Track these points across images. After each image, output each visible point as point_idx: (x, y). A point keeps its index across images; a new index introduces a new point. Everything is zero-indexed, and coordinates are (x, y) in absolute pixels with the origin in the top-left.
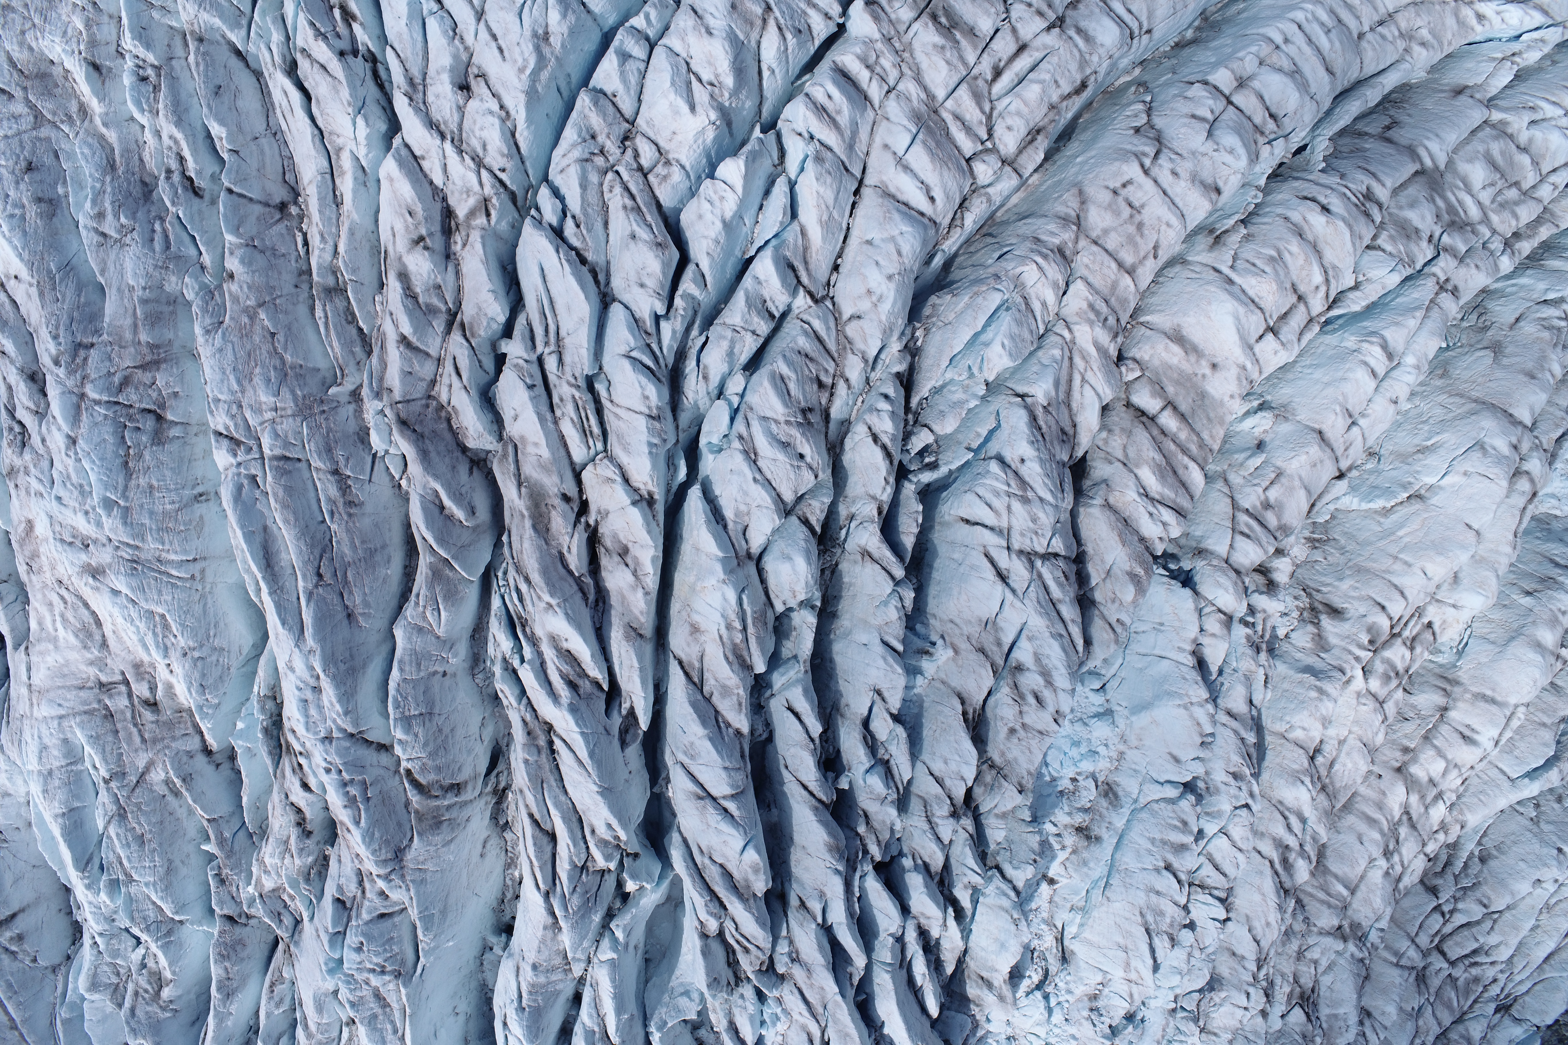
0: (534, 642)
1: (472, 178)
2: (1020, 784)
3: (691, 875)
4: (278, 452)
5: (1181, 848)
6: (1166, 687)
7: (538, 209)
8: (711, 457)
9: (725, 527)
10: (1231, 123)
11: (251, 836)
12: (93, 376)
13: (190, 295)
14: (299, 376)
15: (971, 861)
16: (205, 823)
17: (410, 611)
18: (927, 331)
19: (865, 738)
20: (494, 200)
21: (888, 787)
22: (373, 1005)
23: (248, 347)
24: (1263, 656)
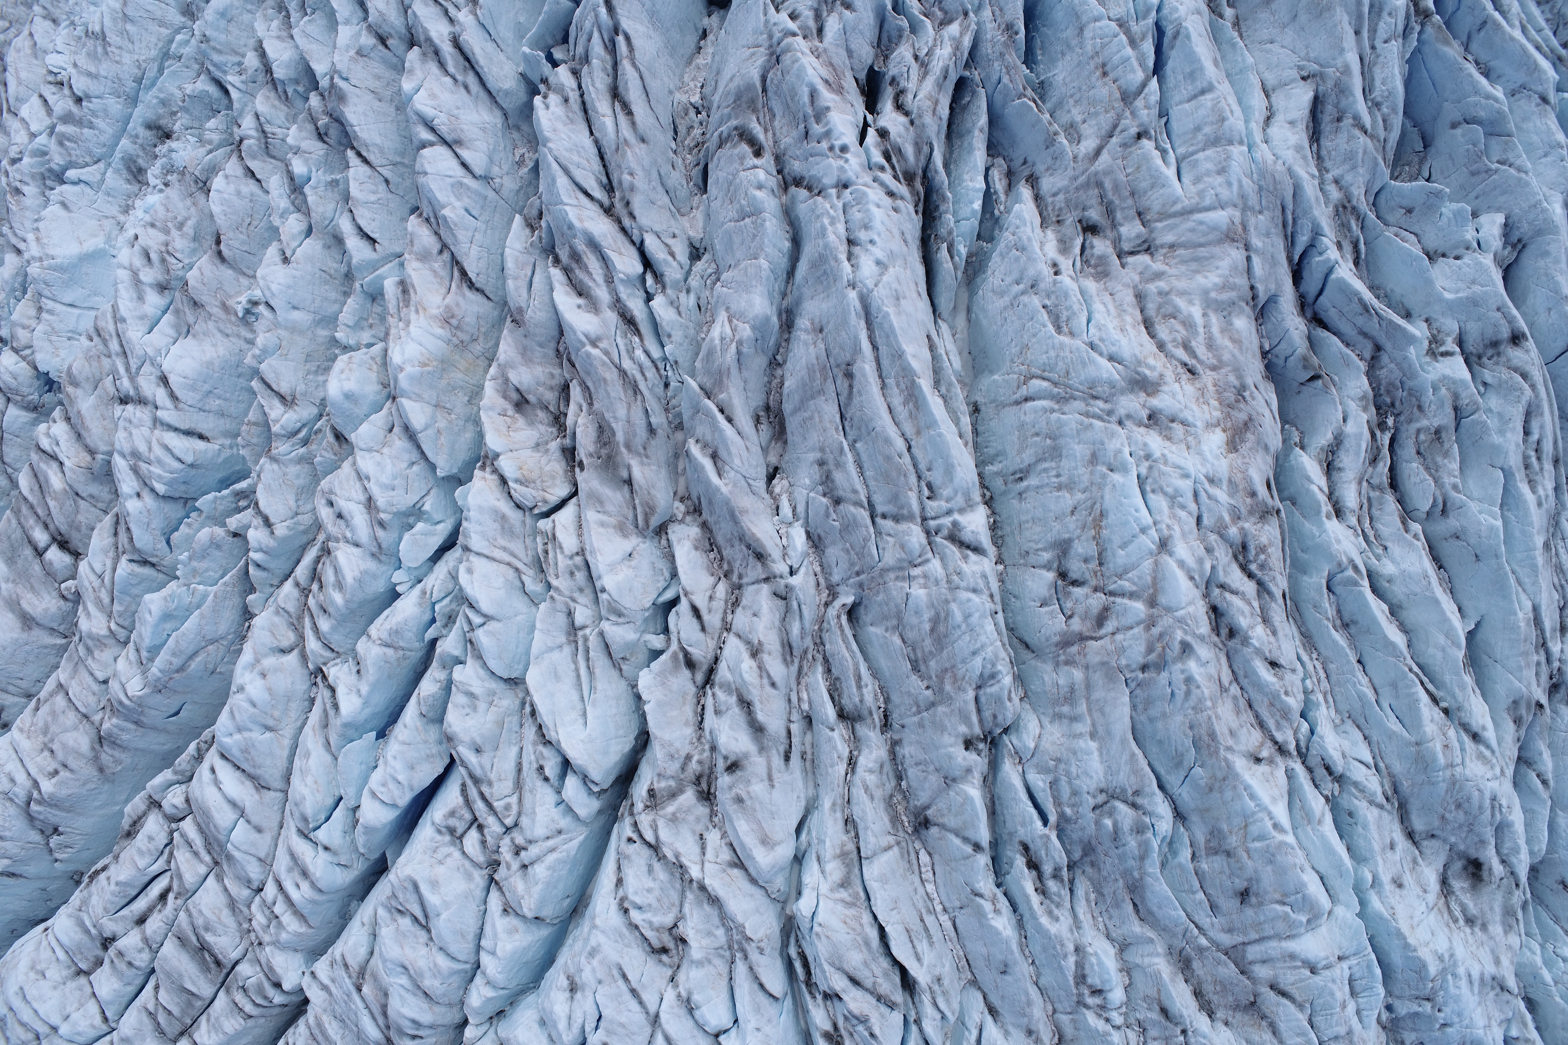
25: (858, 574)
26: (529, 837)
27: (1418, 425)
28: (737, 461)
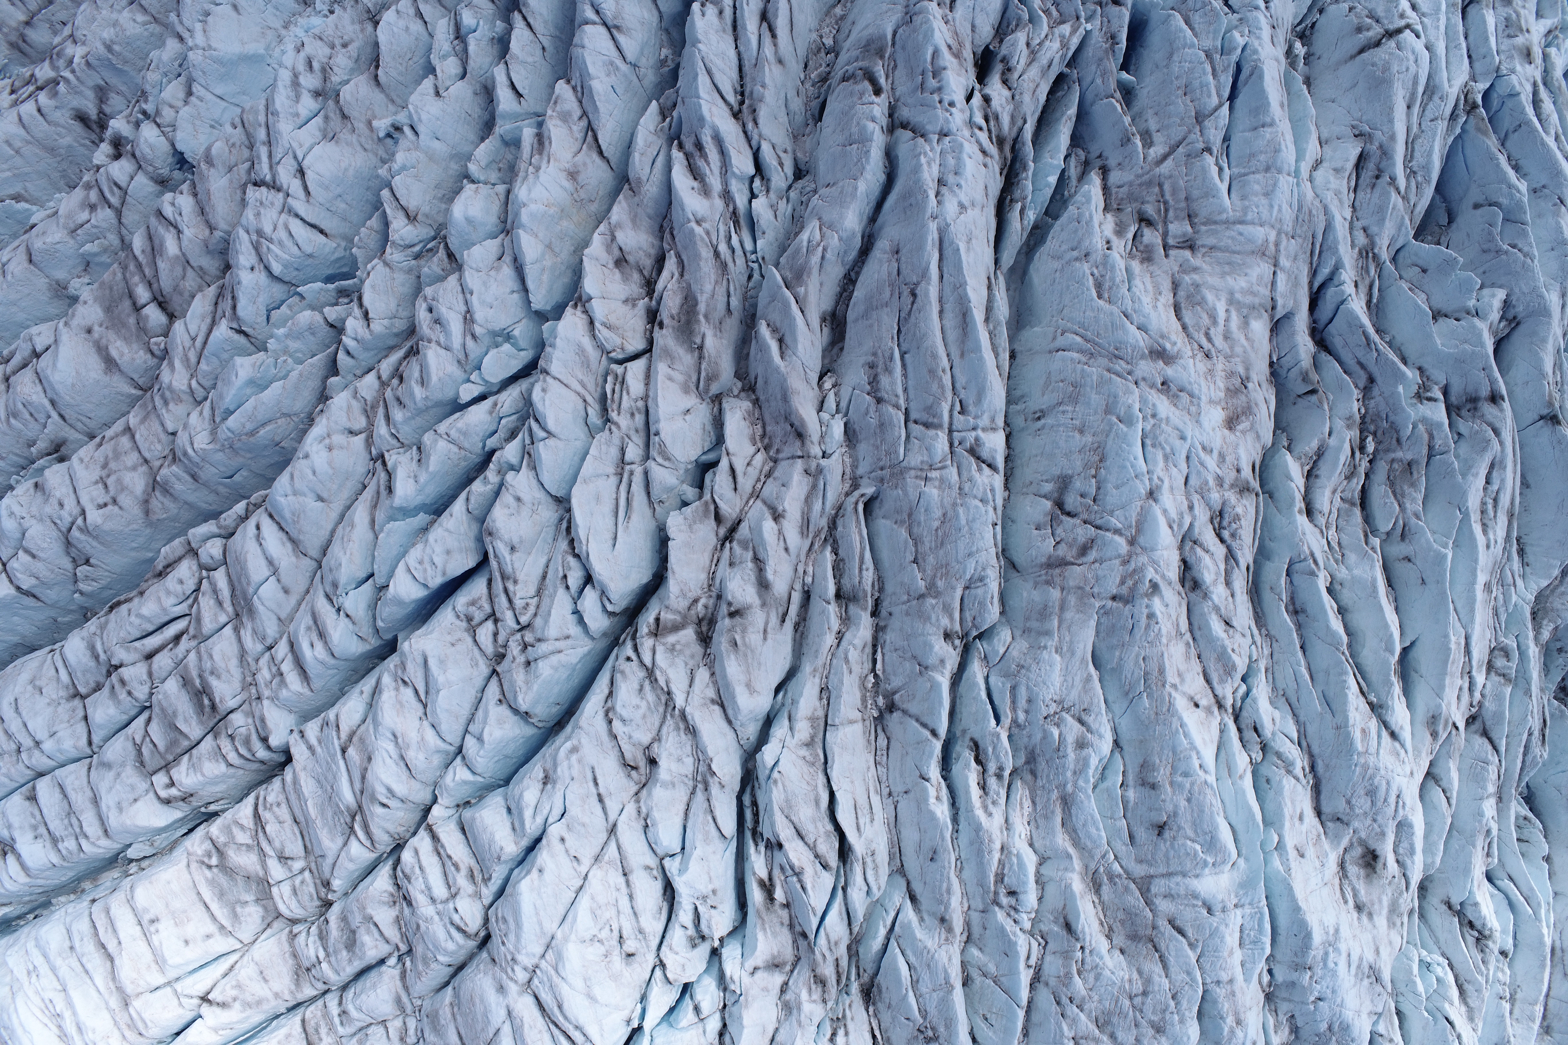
0: (727, 196)
1: (661, 659)
4: (931, 432)
6: (222, 70)
7: (604, 608)
9: (515, 260)
12: (1117, 562)
14: (899, 512)
16: (1117, 95)
20: (648, 634)
21: (461, 16)
23: (941, 552)
25: (882, 469)
26: (539, 636)
27: (1393, 455)
28: (800, 346)
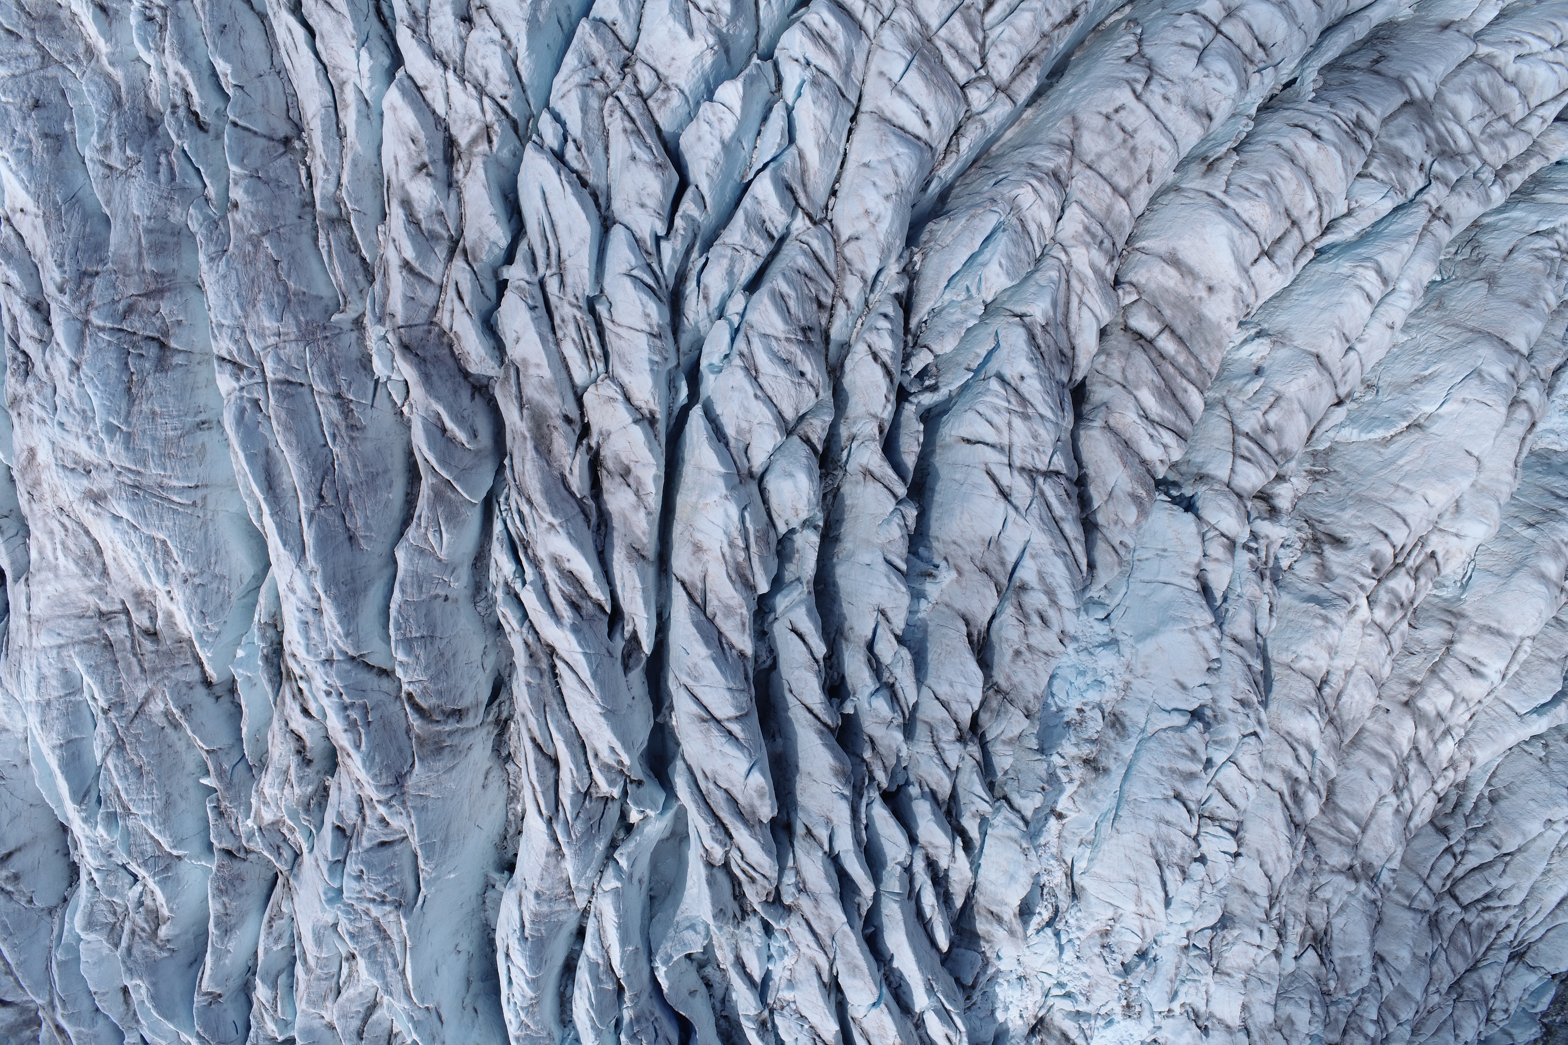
0: (536, 563)
1: (475, 105)
2: (1027, 709)
3: (696, 801)
4: (281, 376)
5: (1190, 777)
6: (1171, 612)
7: (540, 136)
8: (712, 377)
9: (727, 444)
10: (1221, 51)
11: (250, 768)
12: (97, 303)
13: (194, 226)
14: (302, 303)
15: (979, 788)
16: (204, 755)
17: (411, 532)
18: (925, 255)
19: (869, 660)
20: (496, 127)
21: (894, 711)
22: (373, 936)
23: (252, 274)
24: (1267, 583)
